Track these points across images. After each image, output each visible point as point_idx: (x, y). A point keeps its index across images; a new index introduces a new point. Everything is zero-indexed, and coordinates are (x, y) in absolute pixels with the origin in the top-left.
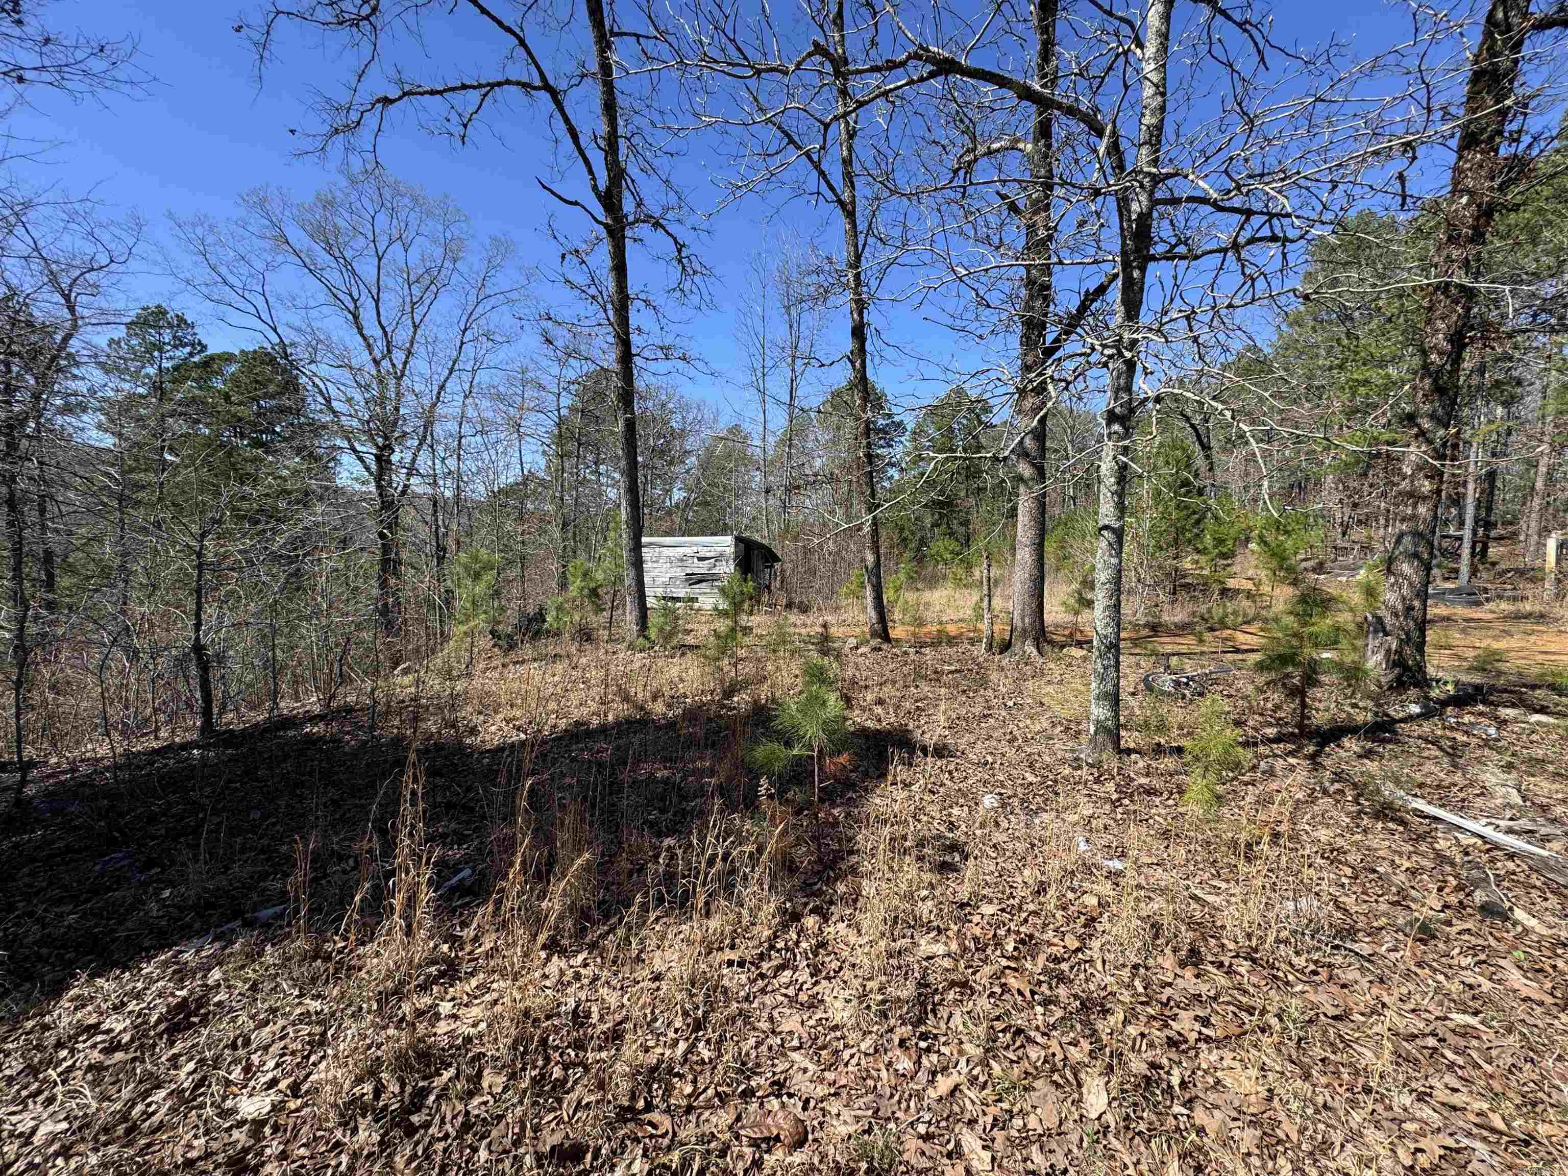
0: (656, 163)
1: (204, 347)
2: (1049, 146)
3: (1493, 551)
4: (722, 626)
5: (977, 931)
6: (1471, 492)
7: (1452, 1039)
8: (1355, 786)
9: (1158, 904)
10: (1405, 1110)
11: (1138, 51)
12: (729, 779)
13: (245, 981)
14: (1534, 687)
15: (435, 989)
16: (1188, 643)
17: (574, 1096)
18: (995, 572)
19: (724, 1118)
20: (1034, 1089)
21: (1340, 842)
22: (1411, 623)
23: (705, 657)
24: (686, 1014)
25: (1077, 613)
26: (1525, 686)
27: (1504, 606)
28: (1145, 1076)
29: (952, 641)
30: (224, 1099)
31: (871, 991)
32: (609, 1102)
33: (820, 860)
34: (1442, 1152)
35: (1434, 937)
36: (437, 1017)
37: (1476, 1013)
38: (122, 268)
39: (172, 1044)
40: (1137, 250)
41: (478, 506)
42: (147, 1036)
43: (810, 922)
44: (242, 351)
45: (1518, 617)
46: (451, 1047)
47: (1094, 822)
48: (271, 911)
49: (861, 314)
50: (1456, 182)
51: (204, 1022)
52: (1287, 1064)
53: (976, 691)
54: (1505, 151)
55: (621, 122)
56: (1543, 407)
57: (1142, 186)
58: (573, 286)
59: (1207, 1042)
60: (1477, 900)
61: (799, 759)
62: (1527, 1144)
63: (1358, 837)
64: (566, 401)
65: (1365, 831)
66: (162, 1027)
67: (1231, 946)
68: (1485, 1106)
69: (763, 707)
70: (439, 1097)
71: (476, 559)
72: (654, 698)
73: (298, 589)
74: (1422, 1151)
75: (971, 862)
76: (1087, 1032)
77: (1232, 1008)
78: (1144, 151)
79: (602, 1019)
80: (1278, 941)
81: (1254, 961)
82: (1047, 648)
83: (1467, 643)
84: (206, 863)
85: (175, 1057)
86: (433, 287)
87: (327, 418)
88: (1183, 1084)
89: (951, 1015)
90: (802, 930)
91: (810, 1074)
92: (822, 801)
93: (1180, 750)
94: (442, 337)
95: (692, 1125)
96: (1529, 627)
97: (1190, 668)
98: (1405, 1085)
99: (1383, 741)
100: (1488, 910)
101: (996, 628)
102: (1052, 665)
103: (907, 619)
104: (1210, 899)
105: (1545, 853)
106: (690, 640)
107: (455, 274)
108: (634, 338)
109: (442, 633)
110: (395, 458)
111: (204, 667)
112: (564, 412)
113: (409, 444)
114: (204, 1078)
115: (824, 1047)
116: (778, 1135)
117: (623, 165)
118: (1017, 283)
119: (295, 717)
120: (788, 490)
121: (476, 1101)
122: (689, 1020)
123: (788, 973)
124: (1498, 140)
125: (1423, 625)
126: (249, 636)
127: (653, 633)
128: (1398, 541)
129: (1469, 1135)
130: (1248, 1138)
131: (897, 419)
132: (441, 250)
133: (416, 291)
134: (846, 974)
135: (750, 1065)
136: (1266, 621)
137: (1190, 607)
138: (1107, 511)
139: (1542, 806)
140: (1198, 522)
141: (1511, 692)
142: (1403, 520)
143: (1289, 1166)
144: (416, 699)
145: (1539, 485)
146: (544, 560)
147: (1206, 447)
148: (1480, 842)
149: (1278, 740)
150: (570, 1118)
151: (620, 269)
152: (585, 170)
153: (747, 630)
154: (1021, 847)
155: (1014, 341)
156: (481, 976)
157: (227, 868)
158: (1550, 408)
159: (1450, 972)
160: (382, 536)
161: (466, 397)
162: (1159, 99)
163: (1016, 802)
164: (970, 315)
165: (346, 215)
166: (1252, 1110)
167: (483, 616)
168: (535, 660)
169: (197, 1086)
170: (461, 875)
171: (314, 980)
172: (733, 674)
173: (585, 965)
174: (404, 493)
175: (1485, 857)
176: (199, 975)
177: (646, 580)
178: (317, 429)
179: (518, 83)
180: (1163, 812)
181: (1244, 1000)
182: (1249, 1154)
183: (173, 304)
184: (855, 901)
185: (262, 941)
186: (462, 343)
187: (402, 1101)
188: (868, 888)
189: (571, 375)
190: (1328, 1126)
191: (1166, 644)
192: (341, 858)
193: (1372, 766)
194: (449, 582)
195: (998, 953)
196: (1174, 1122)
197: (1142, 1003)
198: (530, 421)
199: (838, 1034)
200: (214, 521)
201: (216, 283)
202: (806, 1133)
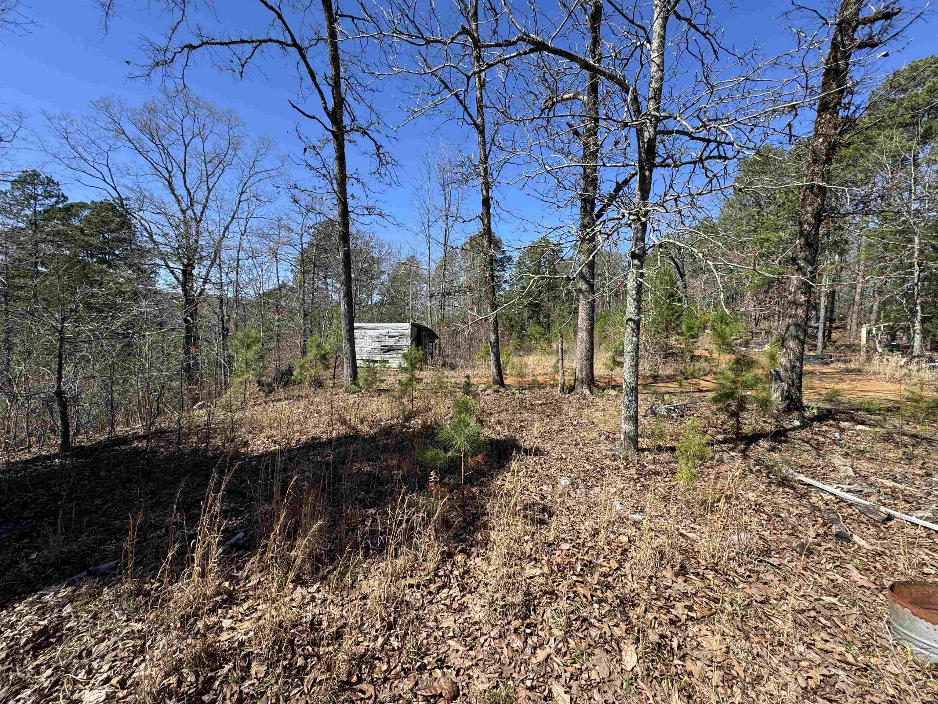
0: (364, 95)
1: (66, 198)
2: (597, 98)
3: (835, 335)
4: (404, 377)
5: (559, 560)
6: (823, 302)
7: (824, 611)
8: (767, 467)
9: (662, 539)
10: (801, 654)
11: (648, 45)
12: (409, 472)
13: (89, 612)
14: (858, 410)
15: (220, 611)
16: (673, 386)
17: (310, 677)
18: (565, 346)
19: (406, 685)
20: (594, 655)
21: (760, 500)
22: (795, 375)
23: (394, 397)
24: (382, 619)
25: (612, 369)
26: (853, 410)
27: (841, 365)
28: (658, 643)
29: (541, 386)
30: (72, 693)
31: (497, 600)
32: (334, 679)
33: (465, 520)
34: (822, 678)
35: (812, 553)
36: (221, 629)
37: (836, 596)
38: (8, 145)
39: (35, 657)
40: (648, 160)
41: (251, 303)
42: (18, 653)
43: (459, 558)
44: (93, 202)
45: (848, 371)
46: (230, 649)
47: (625, 492)
48: (107, 565)
49: (487, 192)
50: (816, 130)
51: (59, 641)
52: (737, 631)
53: (555, 416)
54: (842, 114)
55: (342, 70)
56: (859, 256)
57: (651, 122)
58: (311, 168)
59: (691, 621)
60: (834, 531)
61: (452, 459)
62: (866, 670)
63: (770, 497)
64: (306, 239)
65: (773, 493)
66: (29, 646)
67: (704, 563)
68: (843, 649)
69: (429, 427)
70: (221, 683)
71: (247, 336)
72: (362, 422)
73: (129, 355)
74: (811, 678)
75: (554, 518)
76: (624, 618)
77: (705, 600)
78: (652, 102)
79: (329, 626)
80: (729, 559)
81: (716, 571)
82: (595, 390)
83: (822, 386)
84: (62, 534)
85: (38, 666)
86: (221, 166)
87: (150, 246)
88: (679, 647)
89: (544, 612)
90: (454, 564)
91: (460, 653)
92: (465, 483)
93: (672, 449)
94: (226, 197)
95: (387, 690)
96: (853, 377)
97: (676, 401)
98: (800, 639)
99: (780, 442)
100: (841, 537)
101: (566, 378)
102: (598, 400)
103: (515, 373)
104: (691, 535)
105: (867, 503)
106: (384, 386)
107: (236, 158)
108: (350, 201)
109: (226, 383)
110: (195, 272)
111: (64, 406)
112: (305, 246)
113: (204, 263)
114: (59, 680)
115: (469, 636)
116: (441, 693)
117: (343, 95)
118: (579, 177)
119: (127, 436)
120: (443, 296)
121: (247, 683)
122: (385, 623)
123: (446, 590)
124: (838, 107)
125: (800, 375)
126: (96, 386)
127: (361, 382)
128: (788, 329)
129: (835, 667)
130: (716, 677)
131: (508, 254)
132: (226, 143)
133: (210, 168)
134: (481, 590)
135: (423, 650)
136: (715, 373)
137: (675, 365)
138: (631, 309)
139: (864, 477)
140: (678, 317)
141: (846, 413)
142: (790, 317)
143: (739, 691)
144: (208, 424)
145: (857, 298)
146: (292, 337)
147: (682, 275)
148: (834, 498)
149: (724, 442)
150: (309, 692)
151: (341, 159)
152: (319, 98)
153: (419, 380)
154: (583, 508)
155: (577, 211)
156: (251, 601)
157: (77, 537)
158: (862, 257)
159: (821, 573)
160: (186, 321)
161: (242, 235)
162: (660, 73)
163: (580, 482)
164: (551, 194)
165: (164, 118)
166: (718, 660)
167: (252, 372)
168: (286, 399)
169: (53, 686)
170: (237, 537)
171: (137, 610)
172: (410, 407)
173: (318, 591)
174: (201, 294)
175: (837, 506)
176: (56, 610)
177: (357, 349)
178: (143, 253)
179: (277, 41)
180: (663, 485)
181: (712, 594)
182: (717, 686)
183: (45, 170)
184: (486, 544)
185: (101, 585)
186: (240, 201)
187: (197, 686)
188: (493, 536)
189: (310, 223)
190: (760, 666)
191: (662, 387)
192: (156, 528)
193: (776, 455)
194: (230, 351)
195: (571, 573)
196: (675, 670)
197: (655, 599)
198: (283, 251)
199: (477, 627)
200: (72, 311)
201: (75, 157)
202: (458, 690)
